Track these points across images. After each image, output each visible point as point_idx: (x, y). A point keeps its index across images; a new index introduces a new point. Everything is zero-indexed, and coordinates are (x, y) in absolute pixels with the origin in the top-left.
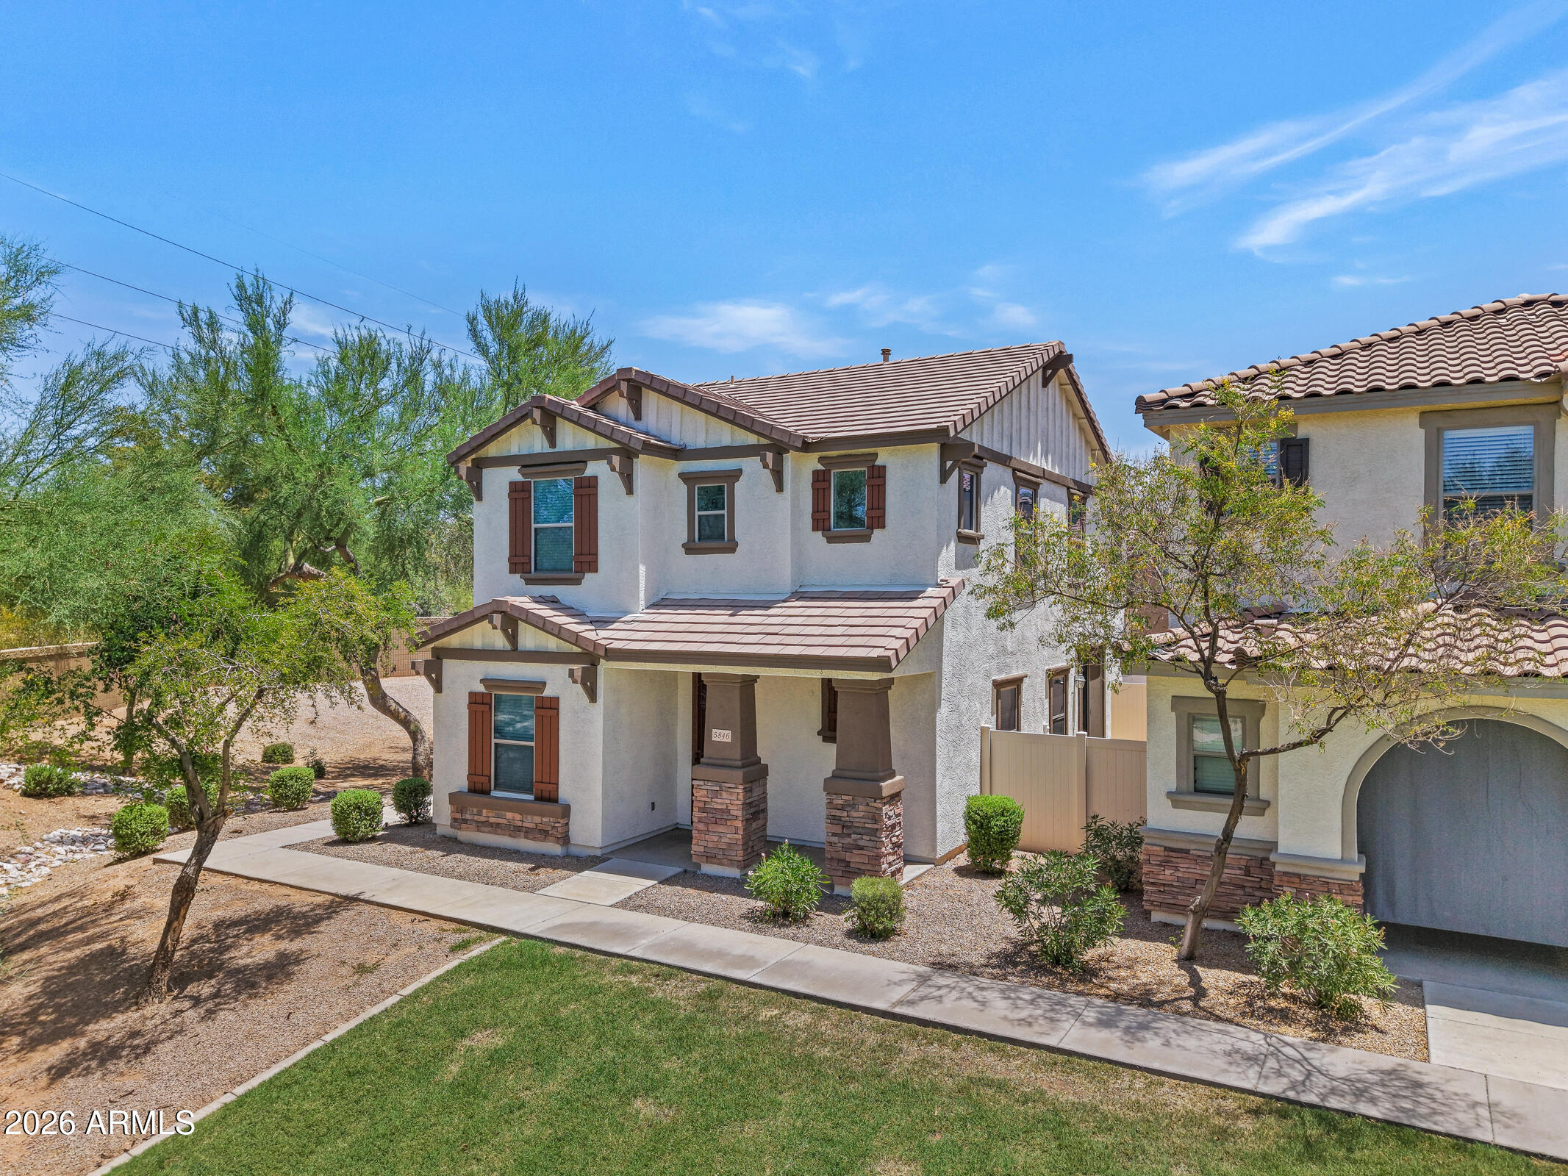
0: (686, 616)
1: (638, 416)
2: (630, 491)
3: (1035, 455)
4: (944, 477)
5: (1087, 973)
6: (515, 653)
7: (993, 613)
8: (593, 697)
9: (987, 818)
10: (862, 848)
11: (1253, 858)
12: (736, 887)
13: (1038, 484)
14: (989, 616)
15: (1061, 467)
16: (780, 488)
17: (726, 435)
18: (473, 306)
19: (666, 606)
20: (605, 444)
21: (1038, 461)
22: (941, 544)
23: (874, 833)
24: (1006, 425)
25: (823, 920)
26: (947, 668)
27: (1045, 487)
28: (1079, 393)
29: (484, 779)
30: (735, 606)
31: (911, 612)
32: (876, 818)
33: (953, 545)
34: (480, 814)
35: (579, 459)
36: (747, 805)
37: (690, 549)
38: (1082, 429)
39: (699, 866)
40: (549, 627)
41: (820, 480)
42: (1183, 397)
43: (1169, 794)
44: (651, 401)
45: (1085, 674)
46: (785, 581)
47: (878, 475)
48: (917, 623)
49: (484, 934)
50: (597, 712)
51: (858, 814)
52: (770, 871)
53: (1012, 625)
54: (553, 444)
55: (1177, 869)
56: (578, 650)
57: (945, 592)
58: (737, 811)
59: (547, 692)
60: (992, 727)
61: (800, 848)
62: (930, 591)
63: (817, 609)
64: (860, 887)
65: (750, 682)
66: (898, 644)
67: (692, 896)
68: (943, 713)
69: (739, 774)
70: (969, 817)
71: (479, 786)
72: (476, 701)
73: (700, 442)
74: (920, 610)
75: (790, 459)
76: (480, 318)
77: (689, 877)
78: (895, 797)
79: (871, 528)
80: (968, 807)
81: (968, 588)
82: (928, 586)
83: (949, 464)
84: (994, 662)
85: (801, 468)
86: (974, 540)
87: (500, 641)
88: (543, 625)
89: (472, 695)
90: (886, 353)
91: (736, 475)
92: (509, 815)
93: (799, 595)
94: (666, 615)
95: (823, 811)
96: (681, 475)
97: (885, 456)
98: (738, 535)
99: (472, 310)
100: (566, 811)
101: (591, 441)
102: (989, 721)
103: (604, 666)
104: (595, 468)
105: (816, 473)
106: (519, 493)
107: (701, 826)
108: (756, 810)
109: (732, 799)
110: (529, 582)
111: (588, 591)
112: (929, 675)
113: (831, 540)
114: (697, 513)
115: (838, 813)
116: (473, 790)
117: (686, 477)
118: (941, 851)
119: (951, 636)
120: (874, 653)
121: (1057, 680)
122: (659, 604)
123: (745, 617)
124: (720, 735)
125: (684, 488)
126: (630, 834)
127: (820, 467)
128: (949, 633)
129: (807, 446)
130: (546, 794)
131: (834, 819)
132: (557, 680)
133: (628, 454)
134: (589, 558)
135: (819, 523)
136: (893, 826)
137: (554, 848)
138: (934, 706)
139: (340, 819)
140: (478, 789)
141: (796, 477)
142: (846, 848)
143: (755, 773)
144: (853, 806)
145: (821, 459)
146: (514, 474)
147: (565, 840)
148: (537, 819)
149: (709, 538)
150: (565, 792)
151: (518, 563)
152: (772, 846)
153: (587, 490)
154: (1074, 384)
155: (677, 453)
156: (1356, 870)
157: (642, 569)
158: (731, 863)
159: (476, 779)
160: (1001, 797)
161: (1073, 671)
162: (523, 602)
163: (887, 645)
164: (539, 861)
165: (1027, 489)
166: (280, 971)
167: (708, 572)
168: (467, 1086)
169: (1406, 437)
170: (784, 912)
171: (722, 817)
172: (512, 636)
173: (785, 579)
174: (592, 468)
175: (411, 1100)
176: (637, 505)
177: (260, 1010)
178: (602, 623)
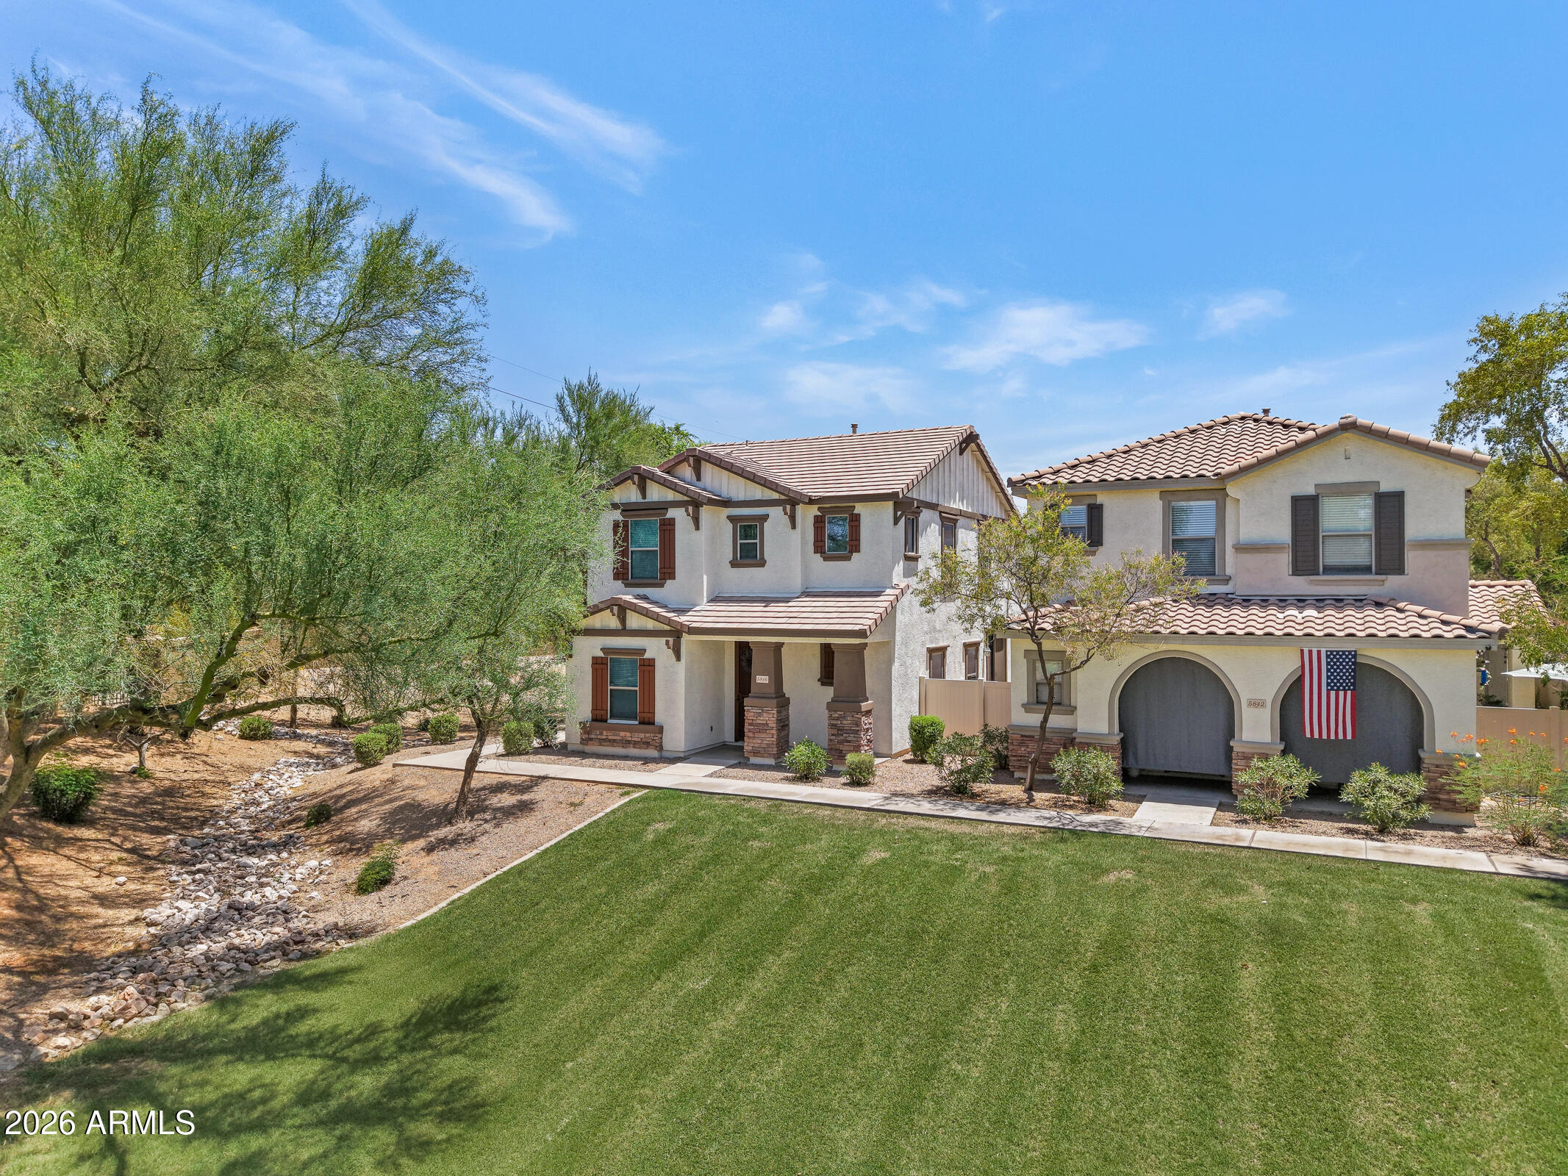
0: (735, 607)
1: (699, 479)
2: (697, 528)
3: (955, 501)
4: (896, 521)
5: (974, 796)
6: (624, 631)
7: (924, 604)
8: (678, 658)
9: (923, 728)
10: (849, 742)
11: (1067, 738)
12: (778, 767)
13: (957, 520)
14: (921, 605)
15: (972, 507)
16: (794, 527)
17: (758, 493)
18: (560, 388)
19: (720, 601)
20: (680, 497)
21: (957, 505)
22: (895, 562)
23: (857, 732)
24: (935, 484)
25: (827, 780)
26: (898, 638)
27: (961, 521)
28: (985, 457)
29: (603, 712)
30: (767, 601)
31: (877, 604)
32: (858, 724)
33: (901, 563)
34: (601, 734)
35: (663, 507)
36: (779, 721)
37: (734, 564)
38: (988, 479)
39: (748, 759)
40: (650, 615)
41: (819, 522)
42: (1034, 478)
43: (1023, 705)
44: (708, 469)
45: (991, 647)
46: (797, 585)
47: (855, 520)
48: (881, 610)
49: (631, 789)
50: (681, 668)
51: (847, 722)
52: (794, 755)
53: (934, 610)
54: (644, 497)
55: (1027, 746)
56: (668, 628)
57: (897, 592)
58: (773, 724)
59: (647, 656)
60: (927, 676)
61: (816, 744)
62: (888, 591)
63: (820, 602)
64: (851, 758)
65: (779, 646)
66: (870, 622)
67: (750, 770)
68: (896, 667)
69: (775, 701)
70: (912, 728)
71: (599, 717)
72: (596, 662)
73: (741, 497)
74: (882, 603)
75: (800, 509)
76: (566, 397)
77: (744, 764)
78: (868, 713)
79: (851, 552)
80: (911, 722)
81: (911, 590)
82: (886, 588)
83: (899, 513)
84: (928, 637)
85: (807, 515)
86: (915, 559)
87: (614, 623)
88: (646, 614)
89: (594, 658)
90: (854, 427)
91: (765, 518)
92: (622, 734)
93: (807, 594)
94: (721, 606)
95: (826, 722)
96: (728, 517)
97: (859, 508)
98: (766, 557)
99: (560, 391)
100: (661, 729)
101: (670, 496)
102: (924, 673)
103: (686, 638)
104: (676, 514)
105: (816, 517)
106: (620, 528)
107: (750, 734)
108: (783, 725)
109: (770, 717)
110: (627, 585)
111: (669, 590)
112: (888, 643)
113: (825, 559)
114: (739, 542)
115: (835, 722)
116: (595, 719)
117: (731, 518)
118: (895, 750)
119: (901, 618)
120: (857, 628)
121: (970, 649)
122: (716, 599)
123: (773, 608)
124: (762, 679)
125: (730, 526)
127: (819, 514)
128: (899, 617)
129: (811, 501)
130: (646, 720)
131: (832, 726)
132: (656, 649)
133: (695, 504)
134: (669, 571)
135: (819, 548)
136: (868, 729)
137: (655, 753)
138: (890, 662)
139: (507, 742)
140: (598, 718)
141: (803, 519)
142: (840, 742)
143: (783, 702)
144: (844, 717)
145: (819, 509)
146: (617, 515)
147: (660, 748)
148: (642, 735)
149: (747, 557)
150: (659, 717)
151: (620, 574)
152: (795, 744)
153: (668, 528)
154: (982, 452)
155: (726, 503)
156: (1116, 739)
157: (705, 577)
158: (770, 755)
159: (598, 712)
160: (930, 716)
161: (982, 645)
162: (629, 598)
163: (865, 623)
164: (646, 761)
165: (949, 525)
166: (524, 808)
167: (749, 578)
168: (661, 841)
169: (1153, 504)
170: (806, 776)
171: (763, 728)
172: (623, 620)
173: (797, 584)
174: (671, 513)
175: (635, 847)
176: (702, 537)
177: (525, 823)
178: (682, 611)
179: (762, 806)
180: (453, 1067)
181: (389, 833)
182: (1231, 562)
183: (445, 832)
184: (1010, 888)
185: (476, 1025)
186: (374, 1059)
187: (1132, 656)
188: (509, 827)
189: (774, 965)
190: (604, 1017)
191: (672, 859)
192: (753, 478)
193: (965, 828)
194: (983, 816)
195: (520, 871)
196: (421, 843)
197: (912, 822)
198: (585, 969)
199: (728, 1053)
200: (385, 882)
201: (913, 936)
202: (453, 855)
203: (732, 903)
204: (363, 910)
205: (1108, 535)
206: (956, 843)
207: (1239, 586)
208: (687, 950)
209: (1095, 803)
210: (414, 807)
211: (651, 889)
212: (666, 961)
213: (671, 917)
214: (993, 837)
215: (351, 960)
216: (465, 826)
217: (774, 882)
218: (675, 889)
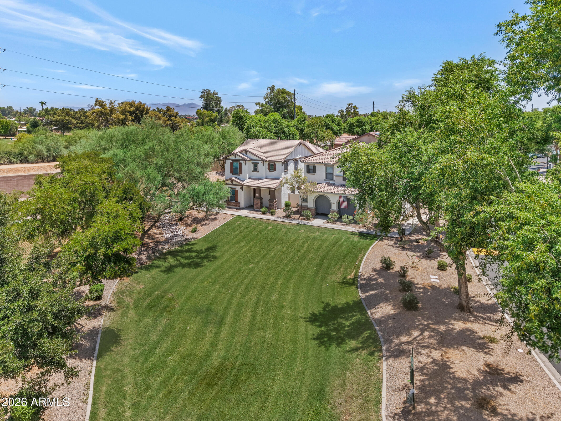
0: (253, 181)
1: (246, 155)
2: (246, 165)
3: (297, 156)
4: (283, 165)
5: (290, 217)
6: (232, 184)
8: (242, 190)
9: (287, 204)
10: (272, 207)
11: (307, 207)
12: (259, 211)
13: (298, 160)
16: (264, 165)
17: (257, 159)
20: (243, 159)
22: (283, 173)
25: (268, 214)
29: (228, 199)
30: (259, 179)
31: (278, 182)
32: (274, 204)
34: (229, 204)
35: (239, 160)
37: (253, 171)
41: (268, 164)
44: (248, 153)
47: (275, 165)
49: (234, 215)
50: (243, 192)
51: (272, 204)
52: (263, 209)
54: (236, 158)
56: (240, 185)
57: (282, 179)
60: (290, 193)
61: (266, 207)
63: (268, 180)
64: (272, 210)
65: (260, 190)
67: (254, 212)
68: (283, 192)
69: (259, 199)
70: (285, 203)
73: (254, 159)
75: (265, 162)
77: (254, 210)
78: (276, 202)
79: (274, 171)
81: (285, 178)
82: (280, 178)
83: (283, 163)
85: (266, 164)
86: (287, 171)
87: (230, 183)
88: (236, 182)
91: (258, 163)
92: (232, 204)
93: (266, 178)
94: (250, 180)
95: (268, 203)
96: (252, 162)
97: (275, 163)
98: (259, 170)
100: (239, 203)
101: (241, 159)
103: (243, 187)
104: (242, 162)
106: (231, 164)
107: (255, 205)
108: (261, 203)
109: (259, 202)
110: (233, 175)
111: (240, 176)
112: (280, 188)
113: (270, 172)
114: (254, 167)
115: (270, 203)
118: (282, 207)
120: (274, 187)
122: (249, 178)
123: (260, 181)
124: (257, 195)
125: (252, 164)
126: (248, 205)
129: (267, 161)
130: (237, 201)
132: (238, 188)
133: (245, 161)
134: (241, 172)
135: (269, 169)
137: (238, 208)
138: (280, 193)
140: (228, 201)
142: (270, 207)
143: (261, 199)
146: (231, 161)
147: (239, 206)
148: (236, 204)
149: (255, 170)
150: (239, 201)
151: (231, 172)
152: (263, 207)
153: (240, 164)
155: (251, 160)
156: (314, 208)
157: (247, 174)
158: (259, 209)
160: (289, 201)
162: (233, 178)
163: (276, 186)
164: (237, 209)
165: (296, 162)
166: (216, 219)
167: (255, 174)
168: (238, 225)
169: (323, 167)
170: (264, 213)
171: (257, 204)
172: (232, 182)
173: (264, 176)
174: (241, 162)
175: (234, 226)
176: (247, 167)
177: (216, 221)
178: (243, 181)
179: (255, 219)
180: (212, 254)
181: (194, 223)
182: (335, 178)
183: (203, 223)
184: (286, 233)
185: (215, 250)
186: (203, 253)
187: (316, 195)
188: (214, 222)
189: (252, 243)
190: (230, 249)
191: (240, 228)
192: (256, 156)
193: (285, 223)
194: (289, 221)
195: (217, 229)
196: (200, 225)
197: (278, 222)
198: (227, 243)
199: (245, 252)
200: (196, 231)
201: (271, 239)
202: (205, 227)
203: (248, 235)
204: (194, 235)
205: (316, 171)
206: (282, 226)
207: (335, 182)
208: (241, 241)
209: (308, 219)
210: (196, 218)
211: (237, 232)
212: (238, 242)
213: (239, 236)
214: (289, 225)
215: (195, 242)
216: (206, 222)
217: (255, 232)
218: (240, 233)
